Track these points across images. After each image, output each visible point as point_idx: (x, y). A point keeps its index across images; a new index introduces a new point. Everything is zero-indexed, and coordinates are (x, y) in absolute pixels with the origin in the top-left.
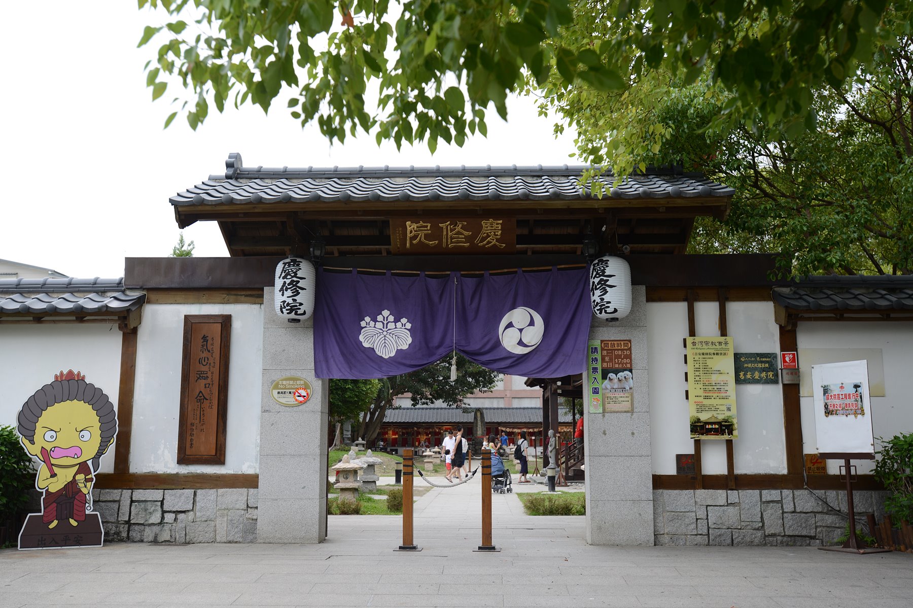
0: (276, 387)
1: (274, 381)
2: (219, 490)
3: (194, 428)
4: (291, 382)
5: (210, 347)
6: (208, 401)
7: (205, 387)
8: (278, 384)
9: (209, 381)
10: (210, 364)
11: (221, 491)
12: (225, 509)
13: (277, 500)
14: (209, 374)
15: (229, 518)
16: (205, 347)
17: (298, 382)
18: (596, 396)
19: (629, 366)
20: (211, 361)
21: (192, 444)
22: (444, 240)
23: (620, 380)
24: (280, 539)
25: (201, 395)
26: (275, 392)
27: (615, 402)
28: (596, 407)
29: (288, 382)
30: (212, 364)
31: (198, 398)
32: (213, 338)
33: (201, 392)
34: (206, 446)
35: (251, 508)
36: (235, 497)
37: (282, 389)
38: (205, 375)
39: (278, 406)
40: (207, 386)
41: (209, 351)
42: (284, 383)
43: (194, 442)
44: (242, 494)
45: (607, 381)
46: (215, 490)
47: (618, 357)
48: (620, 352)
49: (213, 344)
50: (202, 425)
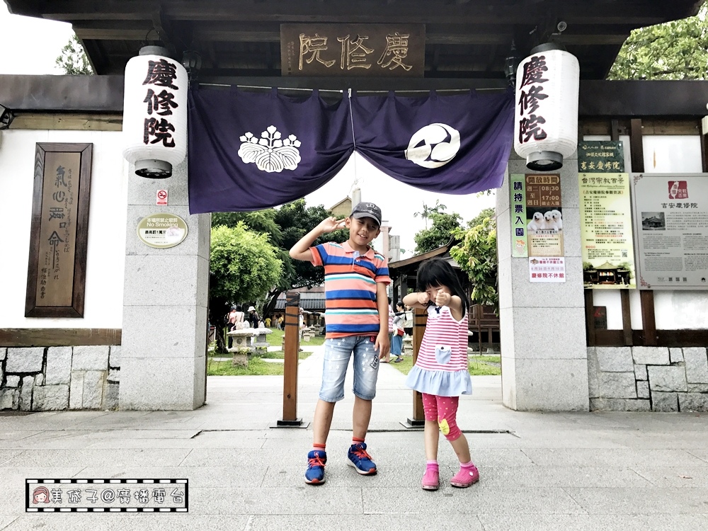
0: (144, 225)
1: (141, 218)
2: (75, 347)
3: (46, 274)
4: (162, 220)
5: (66, 180)
6: (64, 243)
7: (61, 227)
8: (146, 222)
9: (65, 219)
10: (67, 200)
11: (77, 348)
12: (81, 370)
13: (143, 359)
14: (65, 212)
15: (86, 381)
16: (61, 180)
17: (171, 220)
18: (520, 238)
19: (558, 203)
20: (68, 196)
21: (43, 293)
22: (342, 60)
23: (547, 220)
24: (147, 405)
26: (143, 231)
27: (542, 245)
28: (520, 250)
29: (158, 219)
30: (69, 200)
31: (52, 239)
32: (70, 170)
33: (55, 232)
34: (60, 294)
35: (113, 369)
36: (94, 356)
37: (151, 227)
38: (61, 213)
39: (145, 247)
40: (63, 225)
41: (66, 185)
42: (154, 220)
43: (46, 291)
44: (103, 353)
45: (532, 221)
46: (70, 347)
47: (546, 193)
48: (547, 188)
49: (70, 177)
50: (56, 271)
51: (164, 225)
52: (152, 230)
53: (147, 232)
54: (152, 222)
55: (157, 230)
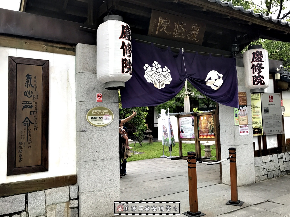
0: (90, 114)
1: (88, 110)
2: (46, 191)
3: (22, 146)
4: (100, 111)
5: (33, 83)
6: (34, 125)
7: (31, 114)
8: (91, 112)
9: (34, 109)
10: (34, 96)
11: (48, 191)
12: (53, 204)
14: (33, 104)
15: (57, 210)
16: (29, 83)
17: (105, 111)
18: (236, 117)
19: (246, 104)
20: (35, 94)
21: (21, 159)
22: (174, 32)
23: (243, 110)
25: (27, 120)
26: (90, 117)
27: (242, 120)
28: (237, 123)
29: (98, 110)
30: (36, 97)
31: (25, 122)
32: (35, 77)
33: (27, 117)
34: (33, 158)
35: (73, 200)
36: (60, 194)
37: (94, 115)
38: (30, 105)
39: (91, 127)
40: (32, 113)
41: (33, 87)
42: (96, 111)
43: (22, 157)
44: (65, 191)
45: (239, 111)
46: (43, 191)
47: (243, 99)
48: (243, 97)
49: (35, 81)
50: (30, 143)
51: (101, 113)
52: (95, 116)
53: (92, 118)
54: (95, 112)
55: (97, 116)
